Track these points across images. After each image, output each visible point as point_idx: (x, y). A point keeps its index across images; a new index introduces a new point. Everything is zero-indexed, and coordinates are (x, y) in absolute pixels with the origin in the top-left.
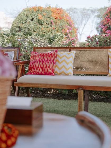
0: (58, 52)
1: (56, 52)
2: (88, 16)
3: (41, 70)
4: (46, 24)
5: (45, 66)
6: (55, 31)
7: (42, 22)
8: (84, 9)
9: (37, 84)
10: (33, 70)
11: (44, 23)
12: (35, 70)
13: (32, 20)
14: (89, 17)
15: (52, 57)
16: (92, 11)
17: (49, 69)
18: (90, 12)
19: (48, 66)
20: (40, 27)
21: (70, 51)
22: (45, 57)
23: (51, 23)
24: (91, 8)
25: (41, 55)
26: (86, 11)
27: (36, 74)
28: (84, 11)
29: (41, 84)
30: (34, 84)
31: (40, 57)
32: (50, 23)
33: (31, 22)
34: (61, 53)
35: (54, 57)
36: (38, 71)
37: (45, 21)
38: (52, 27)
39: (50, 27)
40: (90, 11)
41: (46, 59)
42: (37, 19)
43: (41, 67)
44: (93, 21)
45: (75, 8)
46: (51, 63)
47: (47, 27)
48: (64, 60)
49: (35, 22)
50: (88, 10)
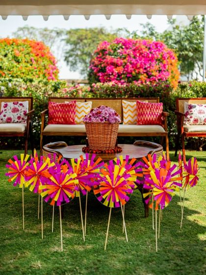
0: (77, 103)
1: (75, 102)
2: (51, 40)
3: (62, 120)
4: (25, 62)
5: (66, 116)
6: (36, 71)
7: (19, 60)
8: (46, 30)
9: (64, 133)
10: (54, 120)
11: (22, 60)
12: (57, 120)
13: (6, 56)
14: (54, 42)
15: (72, 107)
16: (58, 33)
17: (71, 119)
18: (54, 34)
19: (69, 116)
20: (18, 66)
21: (86, 101)
22: (65, 108)
23: (31, 60)
24: (56, 28)
25: (60, 105)
26: (48, 32)
27: (58, 124)
28: (45, 33)
29: (68, 132)
30: (61, 133)
31: (60, 107)
32: (29, 61)
33: (5, 59)
34: (79, 104)
35: (73, 107)
36: (60, 121)
37: (24, 58)
38: (33, 66)
39: (30, 66)
40: (54, 32)
41: (67, 110)
42: (13, 55)
43: (62, 116)
44: (58, 47)
45: (32, 28)
46: (72, 113)
47: (26, 66)
48: (83, 111)
49: (10, 59)
50: (52, 31)
